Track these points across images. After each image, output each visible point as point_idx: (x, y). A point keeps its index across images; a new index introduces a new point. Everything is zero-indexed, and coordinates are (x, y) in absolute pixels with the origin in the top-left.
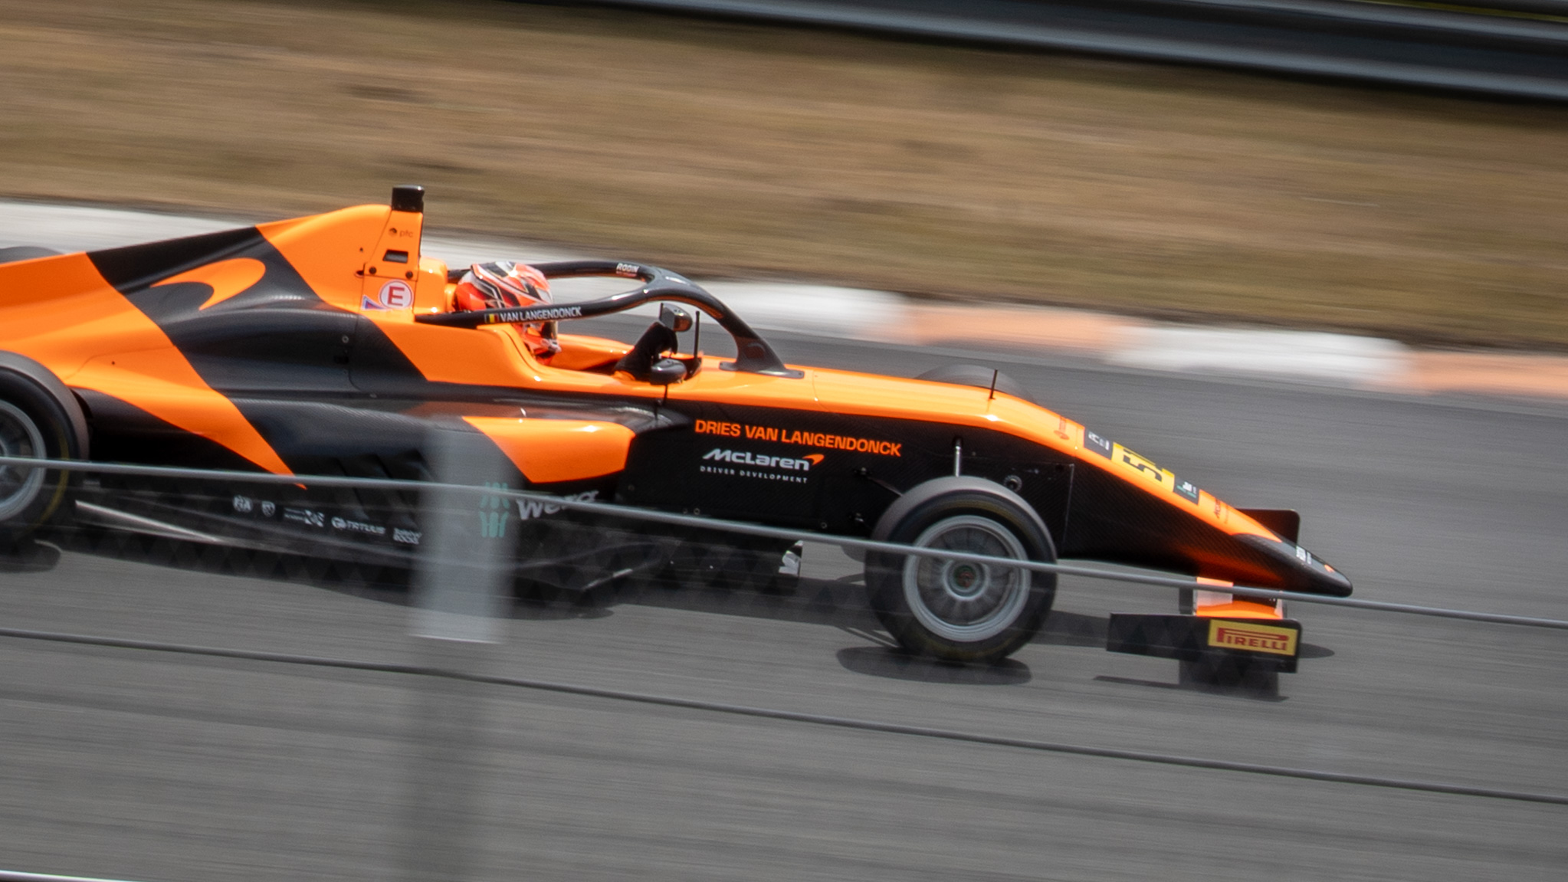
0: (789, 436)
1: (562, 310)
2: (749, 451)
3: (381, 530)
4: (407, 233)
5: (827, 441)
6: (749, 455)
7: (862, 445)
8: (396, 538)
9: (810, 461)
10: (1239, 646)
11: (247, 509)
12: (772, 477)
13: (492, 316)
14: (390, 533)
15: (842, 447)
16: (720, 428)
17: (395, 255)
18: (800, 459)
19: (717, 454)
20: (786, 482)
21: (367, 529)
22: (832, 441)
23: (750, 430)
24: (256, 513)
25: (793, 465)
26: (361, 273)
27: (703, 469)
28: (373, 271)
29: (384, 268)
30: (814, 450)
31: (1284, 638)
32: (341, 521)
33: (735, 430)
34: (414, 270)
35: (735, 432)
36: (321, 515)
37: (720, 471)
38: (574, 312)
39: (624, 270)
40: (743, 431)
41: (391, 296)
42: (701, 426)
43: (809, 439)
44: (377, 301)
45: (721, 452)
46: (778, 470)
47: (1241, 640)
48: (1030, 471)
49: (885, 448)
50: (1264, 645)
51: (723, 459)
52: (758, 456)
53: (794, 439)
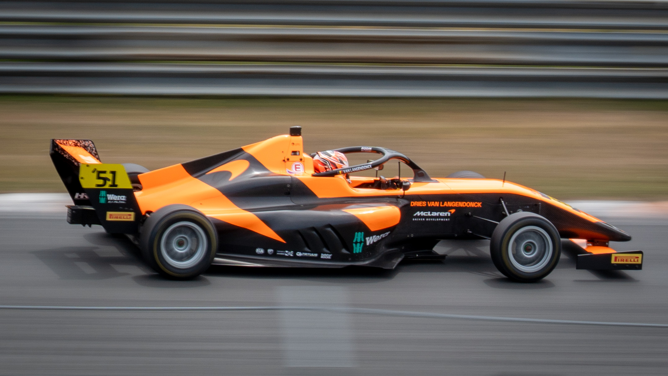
0: (443, 204)
1: (365, 166)
2: (429, 211)
3: (316, 255)
4: (298, 144)
5: (456, 204)
6: (429, 213)
7: (468, 204)
8: (322, 257)
9: (450, 212)
10: (622, 262)
11: (261, 253)
12: (437, 220)
13: (340, 172)
14: (319, 256)
15: (461, 206)
16: (419, 204)
17: (294, 153)
18: (447, 212)
19: (418, 213)
20: (442, 221)
21: (310, 255)
22: (458, 204)
23: (430, 203)
24: (266, 254)
25: (445, 215)
26: (284, 161)
27: (414, 219)
28: (288, 159)
29: (293, 158)
30: (452, 208)
31: (637, 258)
32: (300, 253)
33: (424, 204)
34: (302, 158)
35: (424, 205)
36: (292, 252)
37: (420, 219)
38: (369, 167)
39: (365, 149)
40: (427, 204)
41: (296, 168)
42: (413, 204)
43: (450, 204)
44: (291, 170)
45: (420, 213)
46: (439, 217)
47: (622, 260)
48: (526, 207)
49: (476, 204)
50: (631, 261)
51: (420, 215)
52: (432, 213)
53: (445, 205)
